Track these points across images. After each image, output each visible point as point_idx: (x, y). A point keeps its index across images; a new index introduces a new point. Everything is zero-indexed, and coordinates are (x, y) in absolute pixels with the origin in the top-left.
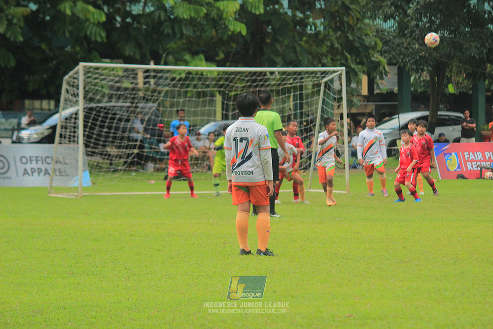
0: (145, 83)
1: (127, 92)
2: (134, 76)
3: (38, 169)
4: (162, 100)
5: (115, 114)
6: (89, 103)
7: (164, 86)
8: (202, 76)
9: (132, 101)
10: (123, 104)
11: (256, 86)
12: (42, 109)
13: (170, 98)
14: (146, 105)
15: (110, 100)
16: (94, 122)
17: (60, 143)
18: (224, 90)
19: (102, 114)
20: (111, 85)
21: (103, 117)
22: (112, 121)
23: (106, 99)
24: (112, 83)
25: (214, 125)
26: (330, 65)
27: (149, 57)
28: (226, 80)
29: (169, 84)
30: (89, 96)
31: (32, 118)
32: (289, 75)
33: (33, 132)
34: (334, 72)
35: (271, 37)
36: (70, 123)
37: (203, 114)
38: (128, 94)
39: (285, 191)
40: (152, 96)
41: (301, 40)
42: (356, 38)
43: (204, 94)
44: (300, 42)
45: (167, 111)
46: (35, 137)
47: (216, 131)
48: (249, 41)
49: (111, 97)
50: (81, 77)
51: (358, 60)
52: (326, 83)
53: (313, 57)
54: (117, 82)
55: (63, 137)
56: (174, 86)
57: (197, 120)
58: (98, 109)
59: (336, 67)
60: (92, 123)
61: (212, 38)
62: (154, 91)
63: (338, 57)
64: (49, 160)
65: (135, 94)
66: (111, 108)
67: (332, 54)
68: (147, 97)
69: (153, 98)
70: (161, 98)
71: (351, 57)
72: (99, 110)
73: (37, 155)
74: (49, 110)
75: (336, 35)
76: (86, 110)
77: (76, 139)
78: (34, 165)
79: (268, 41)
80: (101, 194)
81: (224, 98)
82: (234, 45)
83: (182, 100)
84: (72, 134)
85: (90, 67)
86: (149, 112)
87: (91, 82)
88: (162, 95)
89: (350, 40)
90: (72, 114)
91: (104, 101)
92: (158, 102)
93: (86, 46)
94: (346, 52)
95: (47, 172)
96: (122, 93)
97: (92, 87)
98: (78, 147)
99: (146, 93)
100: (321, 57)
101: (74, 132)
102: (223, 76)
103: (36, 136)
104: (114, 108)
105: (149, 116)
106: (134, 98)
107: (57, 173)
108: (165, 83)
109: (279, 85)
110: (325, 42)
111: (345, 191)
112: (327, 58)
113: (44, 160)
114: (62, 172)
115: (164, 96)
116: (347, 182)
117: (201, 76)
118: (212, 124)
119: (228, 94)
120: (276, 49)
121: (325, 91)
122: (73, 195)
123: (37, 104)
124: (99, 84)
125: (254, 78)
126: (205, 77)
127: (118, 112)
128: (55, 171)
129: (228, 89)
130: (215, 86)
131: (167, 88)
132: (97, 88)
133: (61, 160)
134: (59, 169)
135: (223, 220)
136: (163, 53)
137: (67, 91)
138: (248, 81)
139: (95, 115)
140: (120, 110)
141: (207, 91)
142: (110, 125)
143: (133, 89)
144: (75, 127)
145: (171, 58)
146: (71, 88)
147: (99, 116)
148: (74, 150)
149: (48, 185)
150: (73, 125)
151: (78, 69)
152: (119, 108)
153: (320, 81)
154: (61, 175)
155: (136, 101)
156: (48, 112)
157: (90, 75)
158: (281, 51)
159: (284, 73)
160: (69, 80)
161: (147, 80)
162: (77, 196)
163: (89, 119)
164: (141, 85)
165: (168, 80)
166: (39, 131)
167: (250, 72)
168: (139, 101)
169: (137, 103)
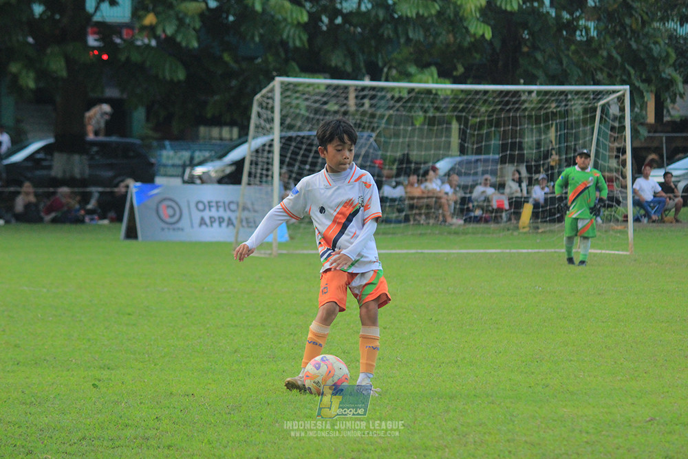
2: (346, 95)
3: (219, 218)
4: (384, 128)
6: (288, 130)
7: (387, 109)
8: (437, 97)
11: (509, 110)
12: (221, 139)
13: (394, 125)
16: (293, 156)
17: (249, 184)
18: (467, 115)
19: (304, 146)
20: (317, 107)
21: (305, 150)
23: (309, 126)
24: (317, 105)
26: (607, 82)
27: (364, 70)
28: (470, 101)
29: (394, 106)
30: (287, 123)
32: (554, 96)
33: (211, 169)
34: (614, 92)
35: (529, 44)
36: (262, 157)
39: (547, 250)
40: (371, 123)
41: (568, 49)
42: (642, 48)
43: (440, 121)
44: (566, 52)
45: (390, 142)
48: (498, 51)
50: (278, 97)
51: (644, 77)
52: (603, 107)
53: (585, 72)
54: (325, 103)
55: (253, 176)
56: (401, 109)
57: (431, 154)
58: (299, 138)
59: (614, 84)
60: (291, 158)
61: (448, 45)
62: (373, 116)
63: (618, 72)
64: (233, 207)
67: (610, 69)
68: (363, 124)
69: (372, 125)
70: (383, 126)
71: (636, 72)
72: (300, 141)
73: (218, 199)
74: (231, 140)
75: (614, 42)
77: (270, 178)
78: (214, 213)
79: (525, 49)
80: (302, 252)
82: (478, 56)
83: (409, 128)
84: (264, 172)
85: (289, 84)
86: (366, 144)
87: (290, 103)
88: (384, 121)
89: (633, 50)
90: (264, 145)
91: (307, 128)
93: (283, 55)
94: (628, 64)
95: (230, 222)
97: (292, 110)
98: (272, 190)
100: (594, 72)
101: (268, 170)
102: (465, 97)
103: (214, 174)
105: (367, 148)
107: (244, 224)
108: (388, 105)
109: (540, 108)
110: (600, 52)
111: (627, 251)
112: (602, 74)
113: (227, 206)
114: (250, 222)
115: (387, 123)
116: (630, 239)
117: (435, 97)
120: (536, 60)
121: (601, 118)
122: (265, 254)
123: (215, 131)
125: (507, 99)
126: (441, 97)
128: (241, 221)
129: (471, 114)
130: (455, 109)
131: (391, 112)
132: (298, 111)
133: (249, 206)
134: (247, 219)
136: (385, 65)
137: (259, 115)
138: (499, 103)
139: (295, 147)
141: (443, 116)
144: (268, 163)
145: (394, 72)
146: (264, 111)
147: (300, 149)
148: (267, 193)
149: (232, 239)
150: (265, 160)
151: (274, 86)
153: (596, 104)
154: (249, 227)
156: (229, 143)
158: (542, 62)
159: (546, 93)
160: (261, 100)
162: (270, 254)
163: (287, 152)
164: (352, 107)
165: (393, 102)
167: (501, 92)
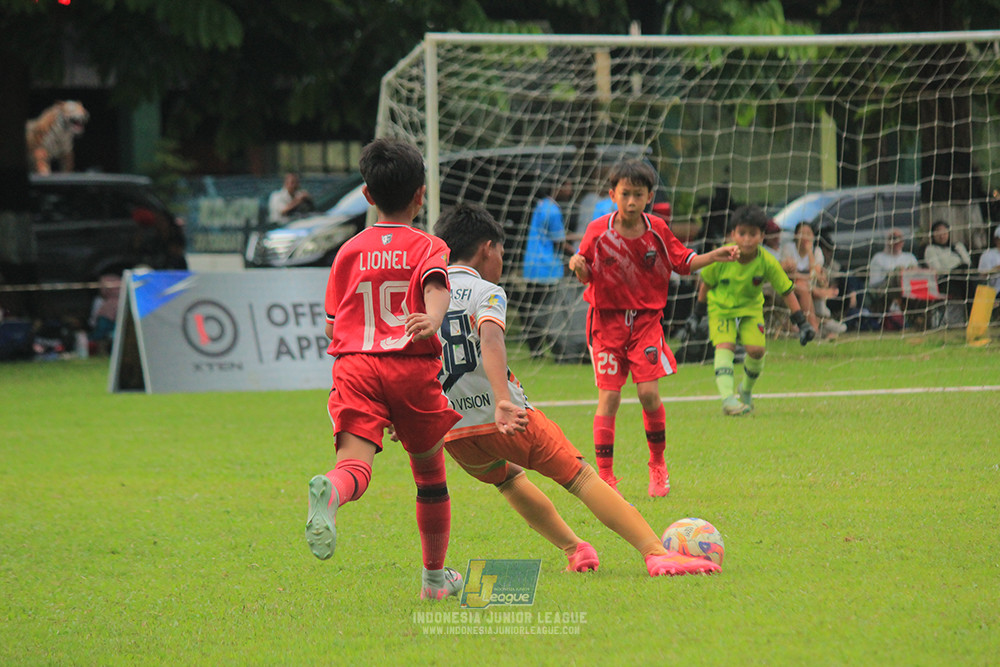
0: (614, 87)
1: (563, 114)
2: (581, 67)
3: (318, 339)
4: (662, 135)
5: (529, 178)
6: (455, 147)
7: (666, 94)
8: (775, 63)
9: (577, 139)
10: (551, 149)
11: (933, 86)
12: (326, 169)
13: (686, 127)
14: (615, 149)
15: (516, 137)
18: (839, 100)
19: (493, 180)
20: (517, 94)
21: (495, 188)
22: (519, 198)
23: (504, 135)
24: (517, 90)
25: (816, 203)
28: (846, 70)
29: (681, 88)
30: (454, 130)
31: (300, 195)
33: (303, 234)
37: (779, 171)
38: (564, 119)
40: (635, 124)
43: (783, 114)
45: (676, 165)
46: (310, 248)
47: (817, 220)
49: (517, 129)
50: (431, 76)
54: (533, 86)
56: (697, 92)
57: (764, 188)
58: (480, 164)
62: (637, 109)
65: (584, 120)
66: (518, 161)
68: (618, 127)
69: (637, 130)
70: (659, 130)
72: (482, 169)
73: (314, 300)
74: (347, 170)
76: (447, 170)
78: (306, 328)
81: (840, 127)
83: (717, 133)
85: (456, 46)
87: (458, 88)
91: (499, 141)
92: (649, 141)
96: (548, 117)
97: (463, 103)
99: (616, 115)
102: (834, 61)
103: (310, 246)
104: (525, 161)
106: (581, 132)
108: (669, 85)
115: (666, 125)
117: (770, 63)
118: (810, 198)
119: (852, 113)
123: (312, 154)
124: (483, 94)
125: (926, 62)
126: (784, 63)
127: (538, 172)
129: (850, 98)
130: (813, 89)
131: (676, 100)
132: (476, 104)
135: (844, 474)
137: (393, 117)
138: (909, 72)
139: (472, 182)
140: (544, 168)
141: (792, 104)
142: (516, 209)
143: (579, 105)
146: (403, 106)
151: (423, 52)
152: (540, 161)
155: (588, 139)
156: (342, 177)
157: (455, 67)
160: (396, 83)
161: (618, 77)
163: (457, 194)
164: (604, 93)
165: (678, 78)
166: (317, 232)
167: (914, 47)
168: (596, 140)
169: (591, 145)
